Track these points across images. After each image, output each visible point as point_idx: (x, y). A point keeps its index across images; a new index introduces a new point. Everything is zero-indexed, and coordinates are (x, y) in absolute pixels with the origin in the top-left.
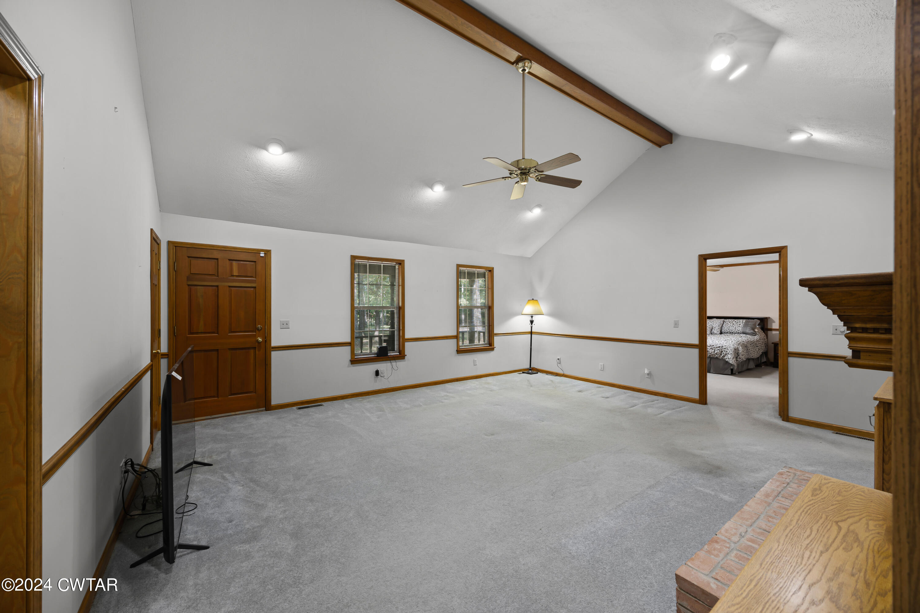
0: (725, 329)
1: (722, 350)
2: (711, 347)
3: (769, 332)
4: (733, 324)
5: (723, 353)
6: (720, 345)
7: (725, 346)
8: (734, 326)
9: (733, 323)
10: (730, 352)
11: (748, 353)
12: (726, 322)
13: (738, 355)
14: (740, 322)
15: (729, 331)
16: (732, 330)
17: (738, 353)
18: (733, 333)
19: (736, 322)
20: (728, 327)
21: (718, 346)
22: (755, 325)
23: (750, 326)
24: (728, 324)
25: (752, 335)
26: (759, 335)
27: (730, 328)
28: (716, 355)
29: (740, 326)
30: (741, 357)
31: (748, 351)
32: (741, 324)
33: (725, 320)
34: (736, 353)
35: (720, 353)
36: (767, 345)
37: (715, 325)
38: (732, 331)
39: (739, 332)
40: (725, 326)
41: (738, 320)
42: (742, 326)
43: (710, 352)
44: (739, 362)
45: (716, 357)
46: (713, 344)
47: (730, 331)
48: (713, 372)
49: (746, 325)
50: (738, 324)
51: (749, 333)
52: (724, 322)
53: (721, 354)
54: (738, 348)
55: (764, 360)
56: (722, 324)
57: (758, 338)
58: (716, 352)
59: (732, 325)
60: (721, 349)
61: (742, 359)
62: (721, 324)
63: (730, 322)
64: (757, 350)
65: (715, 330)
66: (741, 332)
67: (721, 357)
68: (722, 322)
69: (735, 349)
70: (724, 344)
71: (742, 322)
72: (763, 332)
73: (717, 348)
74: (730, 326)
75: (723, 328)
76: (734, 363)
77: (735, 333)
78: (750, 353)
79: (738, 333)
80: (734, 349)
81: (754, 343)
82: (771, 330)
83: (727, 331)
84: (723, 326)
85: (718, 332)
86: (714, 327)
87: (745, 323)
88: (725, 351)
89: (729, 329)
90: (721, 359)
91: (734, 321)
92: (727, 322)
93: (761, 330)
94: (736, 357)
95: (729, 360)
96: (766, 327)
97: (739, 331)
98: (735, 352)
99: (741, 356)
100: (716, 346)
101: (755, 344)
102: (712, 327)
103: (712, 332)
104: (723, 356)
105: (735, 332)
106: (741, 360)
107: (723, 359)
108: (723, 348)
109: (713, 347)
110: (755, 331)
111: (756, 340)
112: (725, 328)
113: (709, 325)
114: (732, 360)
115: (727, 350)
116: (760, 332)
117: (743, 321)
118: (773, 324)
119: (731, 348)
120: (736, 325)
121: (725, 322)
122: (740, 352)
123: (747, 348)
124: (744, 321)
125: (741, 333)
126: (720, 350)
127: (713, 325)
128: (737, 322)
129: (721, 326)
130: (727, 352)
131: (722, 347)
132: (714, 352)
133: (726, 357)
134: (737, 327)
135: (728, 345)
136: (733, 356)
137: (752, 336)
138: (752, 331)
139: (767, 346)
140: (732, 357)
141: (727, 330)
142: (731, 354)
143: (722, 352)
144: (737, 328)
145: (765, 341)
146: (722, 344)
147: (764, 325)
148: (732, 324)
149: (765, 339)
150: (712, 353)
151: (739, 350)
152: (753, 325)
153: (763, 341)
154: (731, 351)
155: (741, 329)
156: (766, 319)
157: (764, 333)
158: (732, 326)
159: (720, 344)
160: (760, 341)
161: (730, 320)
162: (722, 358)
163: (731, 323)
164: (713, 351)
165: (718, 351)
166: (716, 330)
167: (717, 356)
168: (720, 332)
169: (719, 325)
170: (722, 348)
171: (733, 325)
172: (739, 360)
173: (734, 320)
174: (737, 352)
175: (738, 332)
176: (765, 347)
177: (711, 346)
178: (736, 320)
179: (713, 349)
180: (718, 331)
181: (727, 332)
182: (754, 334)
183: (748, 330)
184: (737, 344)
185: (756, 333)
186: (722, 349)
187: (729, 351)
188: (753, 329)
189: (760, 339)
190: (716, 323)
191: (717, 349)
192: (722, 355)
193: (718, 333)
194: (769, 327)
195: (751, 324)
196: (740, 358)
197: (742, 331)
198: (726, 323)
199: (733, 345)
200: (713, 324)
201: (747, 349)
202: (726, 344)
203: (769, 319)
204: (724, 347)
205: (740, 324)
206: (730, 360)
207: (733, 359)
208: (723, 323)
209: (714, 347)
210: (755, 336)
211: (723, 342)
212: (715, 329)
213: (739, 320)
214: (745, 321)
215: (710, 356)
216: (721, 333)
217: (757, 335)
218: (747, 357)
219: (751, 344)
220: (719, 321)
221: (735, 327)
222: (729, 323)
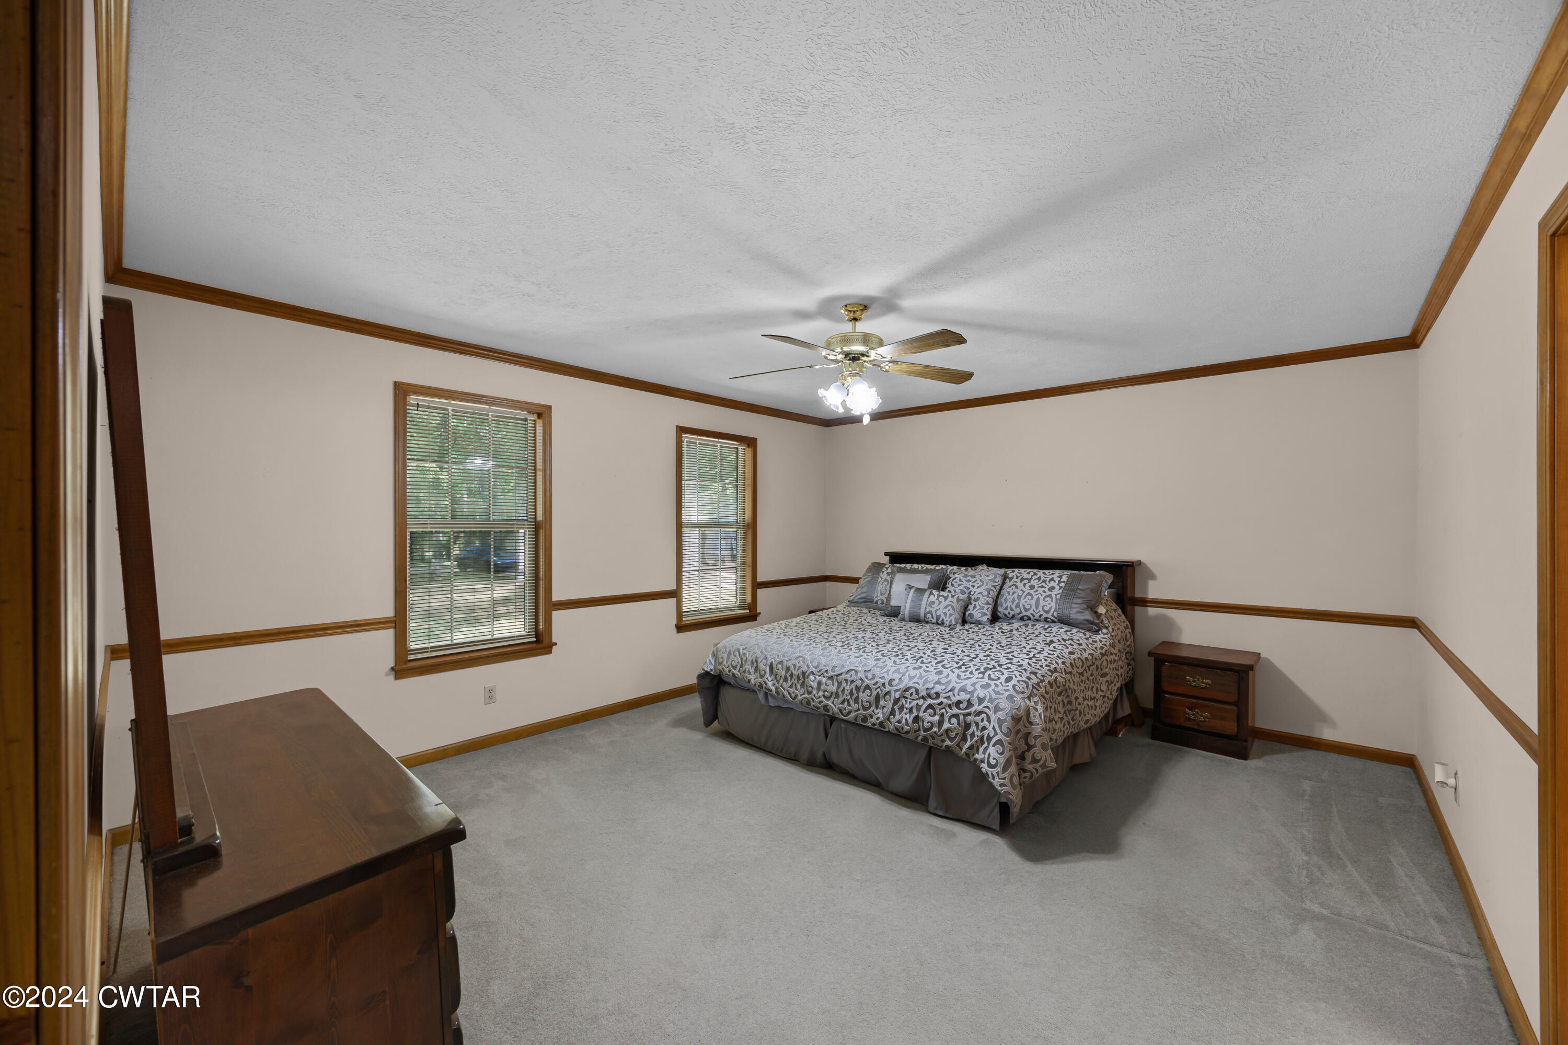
0: (1008, 604)
1: (969, 718)
2: (930, 701)
3: (1138, 610)
4: (1032, 587)
5: (971, 731)
6: (964, 696)
7: (981, 701)
8: (1034, 594)
9: (1032, 582)
10: (996, 734)
11: (1070, 717)
12: (1011, 579)
13: (1030, 747)
14: (1052, 579)
15: (1018, 611)
16: (1026, 610)
17: (1029, 734)
18: (1029, 619)
19: (1039, 579)
20: (1015, 595)
21: (954, 699)
22: (1097, 591)
23: (1082, 594)
24: (1017, 587)
25: (1089, 630)
26: (1110, 629)
27: (1022, 602)
28: (945, 737)
29: (1050, 596)
30: (1038, 756)
31: (1069, 707)
32: (1054, 588)
33: (1009, 571)
34: (1020, 735)
35: (961, 730)
36: (1132, 657)
37: (978, 591)
38: (1028, 614)
39: (1049, 616)
40: (1009, 593)
41: (1046, 572)
42: (1058, 597)
43: (927, 725)
44: (1032, 775)
45: (947, 747)
46: (938, 688)
47: (1021, 612)
48: (936, 809)
49: (1069, 591)
50: (1047, 587)
51: (1080, 624)
52: (1005, 577)
53: (964, 739)
54: (1028, 713)
55: (1125, 710)
56: (998, 588)
57: (1108, 643)
58: (946, 725)
59: (1027, 590)
60: (965, 715)
61: (1043, 766)
62: (995, 586)
63: (1022, 580)
64: (1104, 688)
65: (975, 607)
66: (1053, 615)
67: (964, 750)
68: (999, 580)
69: (1016, 720)
70: (975, 690)
71: (1060, 582)
72: (1120, 611)
73: (950, 706)
74: (1021, 593)
75: (1003, 600)
76: (1008, 788)
77: (1038, 620)
78: (1077, 712)
79: (1046, 620)
80: (1013, 718)
81: (1093, 664)
82: (1144, 602)
83: (1012, 613)
84: (1002, 592)
85: (986, 614)
86: (975, 596)
87: (1066, 583)
88: (977, 724)
89: (1018, 606)
90: (964, 757)
91: (1035, 577)
92: (1015, 579)
93: (1114, 606)
94: (1020, 752)
95: (990, 771)
96: (1129, 594)
97: (1047, 612)
98: (1018, 731)
99: (1038, 751)
100: (948, 698)
101: (1097, 667)
102: (969, 599)
103: (967, 613)
104: (971, 747)
105: (1037, 616)
106: (1040, 770)
107: (972, 759)
108: (972, 710)
109: (938, 701)
110: (1096, 612)
111: (1099, 651)
112: (1006, 601)
113: (961, 587)
114: (1001, 775)
115: (985, 723)
116: (1113, 614)
117: (1061, 577)
118: (1151, 583)
119: (1001, 715)
120: (1041, 590)
121: (1008, 580)
122: (1035, 733)
123: (1068, 696)
124: (1064, 579)
125: (1053, 621)
126: (961, 717)
127: (972, 589)
128: (1044, 581)
129: (996, 593)
130: (986, 733)
131: (970, 704)
132: (940, 723)
133: (979, 756)
134: (1041, 598)
135: (991, 701)
136: (1007, 754)
137: (1088, 634)
138: (1088, 616)
139: (1133, 659)
140: (1002, 760)
141: (1012, 609)
142: (999, 742)
143: (967, 726)
144: (1042, 603)
145: (1128, 643)
146: (970, 688)
147: (1124, 588)
148: (1027, 586)
149: (1128, 636)
150: (935, 729)
151: (1031, 723)
152: (1092, 591)
153: (1120, 646)
154: (1000, 727)
155: (1053, 605)
156: (1129, 568)
157: (1123, 617)
158: (1029, 594)
159: (963, 690)
160: (1111, 654)
161: (1025, 573)
162: (967, 754)
163: (1025, 585)
164: (937, 718)
165: (954, 720)
166: (978, 607)
167: (948, 743)
168: (989, 616)
169: (989, 591)
170: (966, 708)
171: (1032, 592)
172: (1030, 767)
173: (1035, 574)
174: (1024, 731)
175: (1045, 615)
176: (1129, 664)
177: (929, 696)
178: (1040, 573)
179: (937, 710)
180: (985, 611)
181: (1013, 616)
182: (1093, 626)
183: (1076, 612)
184: (1028, 692)
185: (1102, 622)
186: (969, 714)
187: (994, 728)
188: (1093, 609)
189: (1113, 646)
190: (981, 584)
191: (951, 712)
192: (968, 744)
193: (985, 619)
194: (1138, 595)
195: (1087, 587)
196: (1035, 761)
197: (1056, 614)
198: (1011, 583)
199: (1010, 698)
200: (973, 586)
201: (1066, 701)
202: (981, 693)
203: (1137, 569)
204: (976, 708)
205: (1051, 589)
206: (994, 771)
207: (1005, 769)
208: (1004, 583)
209: (941, 703)
210: (1097, 632)
211: (973, 680)
212: (977, 603)
213: (1051, 572)
214: (1069, 577)
215: (925, 739)
216: (995, 618)
217: (1105, 631)
218: (1068, 731)
219: (1081, 674)
220: (992, 577)
221: (1035, 597)
222: (1019, 584)
